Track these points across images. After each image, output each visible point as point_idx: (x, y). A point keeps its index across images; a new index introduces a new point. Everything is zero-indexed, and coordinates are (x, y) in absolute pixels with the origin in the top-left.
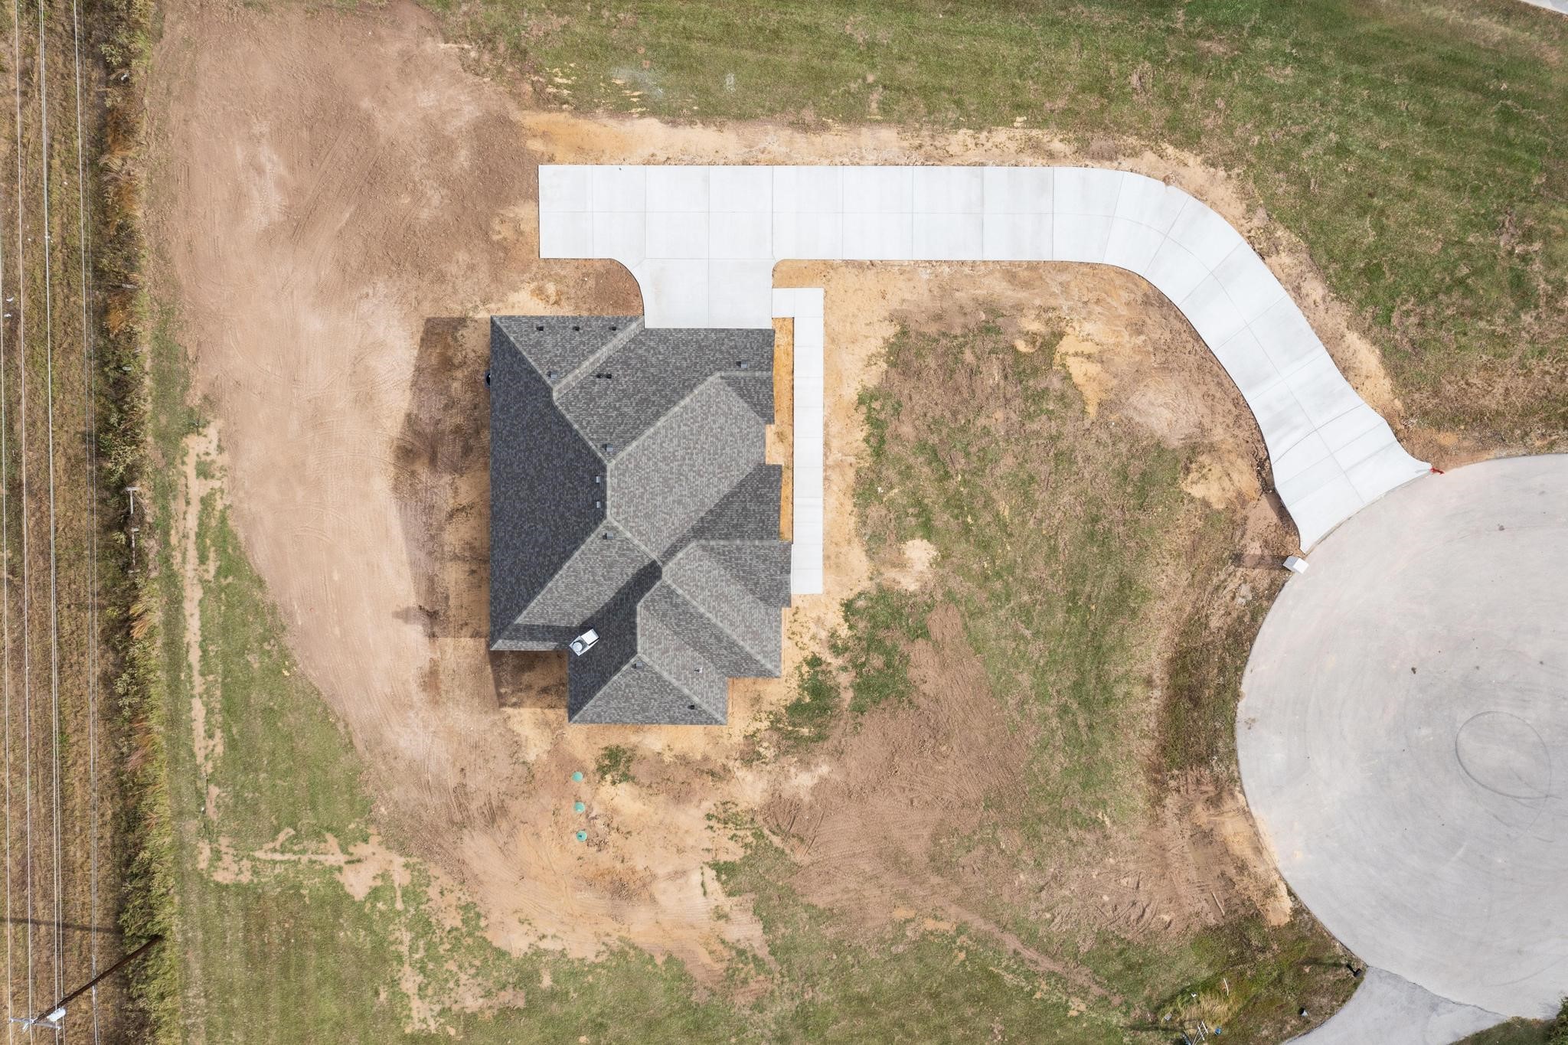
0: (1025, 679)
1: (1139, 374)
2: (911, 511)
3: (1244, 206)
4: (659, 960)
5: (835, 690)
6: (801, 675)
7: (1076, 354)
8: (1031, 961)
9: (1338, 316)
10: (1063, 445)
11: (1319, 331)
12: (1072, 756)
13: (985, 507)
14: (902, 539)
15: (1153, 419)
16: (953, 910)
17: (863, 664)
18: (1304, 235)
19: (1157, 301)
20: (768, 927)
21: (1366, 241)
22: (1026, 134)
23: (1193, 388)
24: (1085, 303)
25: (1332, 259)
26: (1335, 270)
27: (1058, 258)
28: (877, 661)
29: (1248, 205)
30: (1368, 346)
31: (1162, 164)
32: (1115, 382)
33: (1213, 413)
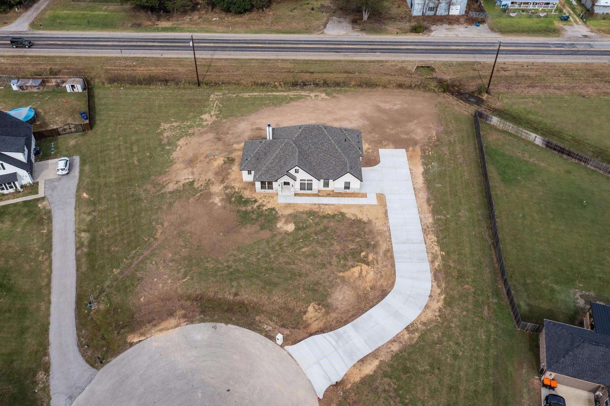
0: (243, 256)
1: (355, 288)
2: (305, 225)
3: (425, 322)
4: (167, 170)
5: (246, 206)
6: (251, 198)
7: (361, 269)
8: (138, 258)
9: (385, 357)
10: (328, 266)
11: (378, 350)
12: (212, 269)
13: (306, 244)
14: (295, 223)
15: (338, 293)
16: (163, 237)
17: (253, 213)
18: (417, 343)
19: (384, 294)
20: (170, 192)
21: (419, 367)
22: (439, 255)
23: (351, 306)
24: (381, 272)
25: (409, 354)
26: (404, 355)
27: (396, 264)
28: (254, 216)
29: (426, 323)
30: (373, 369)
31: (437, 295)
32: (352, 281)
33: (342, 313)
